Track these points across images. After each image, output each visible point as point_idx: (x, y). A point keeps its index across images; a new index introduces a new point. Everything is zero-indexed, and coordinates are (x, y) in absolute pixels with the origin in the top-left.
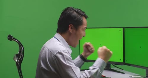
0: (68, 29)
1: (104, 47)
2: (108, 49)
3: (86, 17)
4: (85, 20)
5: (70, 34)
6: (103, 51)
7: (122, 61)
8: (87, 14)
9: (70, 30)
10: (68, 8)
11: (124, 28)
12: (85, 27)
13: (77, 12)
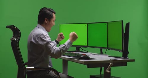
0: (45, 21)
1: (74, 32)
2: (76, 34)
3: (55, 13)
4: (54, 15)
5: (46, 24)
6: (72, 34)
7: (86, 45)
8: (55, 11)
9: (46, 22)
10: (43, 8)
11: (88, 24)
12: (55, 19)
13: (49, 10)
